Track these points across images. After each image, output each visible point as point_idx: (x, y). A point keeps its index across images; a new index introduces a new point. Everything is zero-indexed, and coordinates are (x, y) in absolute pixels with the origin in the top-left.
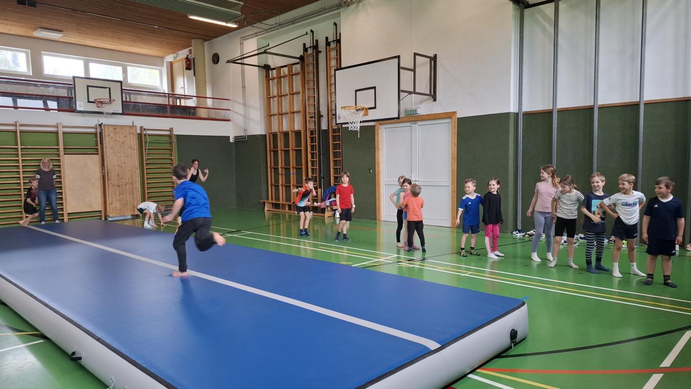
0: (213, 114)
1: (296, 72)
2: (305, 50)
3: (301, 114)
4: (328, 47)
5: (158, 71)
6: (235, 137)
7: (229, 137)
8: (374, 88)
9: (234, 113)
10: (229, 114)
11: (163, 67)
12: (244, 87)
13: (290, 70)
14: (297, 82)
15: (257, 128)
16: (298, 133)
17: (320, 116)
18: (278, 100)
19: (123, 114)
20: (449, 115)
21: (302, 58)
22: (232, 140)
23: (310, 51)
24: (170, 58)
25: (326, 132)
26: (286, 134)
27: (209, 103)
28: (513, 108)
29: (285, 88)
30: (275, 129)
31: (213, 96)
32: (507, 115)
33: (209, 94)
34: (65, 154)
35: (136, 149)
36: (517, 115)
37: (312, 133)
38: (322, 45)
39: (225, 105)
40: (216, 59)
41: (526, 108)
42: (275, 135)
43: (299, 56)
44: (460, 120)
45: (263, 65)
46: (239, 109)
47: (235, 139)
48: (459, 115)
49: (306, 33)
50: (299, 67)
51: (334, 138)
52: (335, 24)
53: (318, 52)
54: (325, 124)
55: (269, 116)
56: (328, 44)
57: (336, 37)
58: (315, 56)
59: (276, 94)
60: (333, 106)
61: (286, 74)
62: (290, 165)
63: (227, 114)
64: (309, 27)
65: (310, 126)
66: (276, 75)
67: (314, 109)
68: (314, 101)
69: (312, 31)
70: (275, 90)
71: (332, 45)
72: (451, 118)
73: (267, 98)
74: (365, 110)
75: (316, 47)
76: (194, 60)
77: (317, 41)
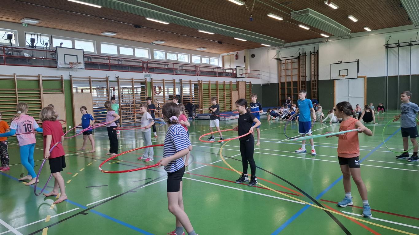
0: (250, 76)
2: (300, 55)
3: (297, 76)
8: (348, 70)
9: (262, 76)
10: (260, 76)
12: (269, 67)
14: (296, 65)
15: (274, 80)
16: (295, 83)
17: (306, 76)
18: (286, 71)
20: (364, 77)
21: (299, 58)
22: (261, 85)
23: (302, 55)
24: (225, 54)
25: (310, 82)
26: (289, 83)
27: (249, 72)
28: (385, 75)
29: (290, 67)
30: (283, 80)
31: (251, 69)
32: (384, 77)
34: (232, 91)
35: (244, 88)
36: (386, 77)
37: (302, 82)
38: (308, 54)
40: (253, 56)
41: (389, 75)
42: (283, 84)
43: (297, 56)
44: (367, 78)
45: (278, 59)
46: (267, 74)
47: (263, 85)
48: (367, 77)
49: (300, 49)
50: (296, 60)
51: (313, 84)
52: (314, 47)
53: (306, 55)
54: (308, 79)
55: (280, 76)
56: (311, 53)
57: (316, 51)
58: (304, 57)
59: (285, 69)
60: (313, 73)
61: (289, 62)
62: (291, 93)
63: (258, 76)
64: (301, 47)
65: (301, 80)
66: (285, 63)
67: (304, 74)
68: (304, 71)
69: (303, 49)
70: (283, 67)
71: (313, 54)
72: (364, 78)
73: (279, 71)
74: (343, 76)
75: (305, 54)
76: (245, 56)
77: (306, 52)
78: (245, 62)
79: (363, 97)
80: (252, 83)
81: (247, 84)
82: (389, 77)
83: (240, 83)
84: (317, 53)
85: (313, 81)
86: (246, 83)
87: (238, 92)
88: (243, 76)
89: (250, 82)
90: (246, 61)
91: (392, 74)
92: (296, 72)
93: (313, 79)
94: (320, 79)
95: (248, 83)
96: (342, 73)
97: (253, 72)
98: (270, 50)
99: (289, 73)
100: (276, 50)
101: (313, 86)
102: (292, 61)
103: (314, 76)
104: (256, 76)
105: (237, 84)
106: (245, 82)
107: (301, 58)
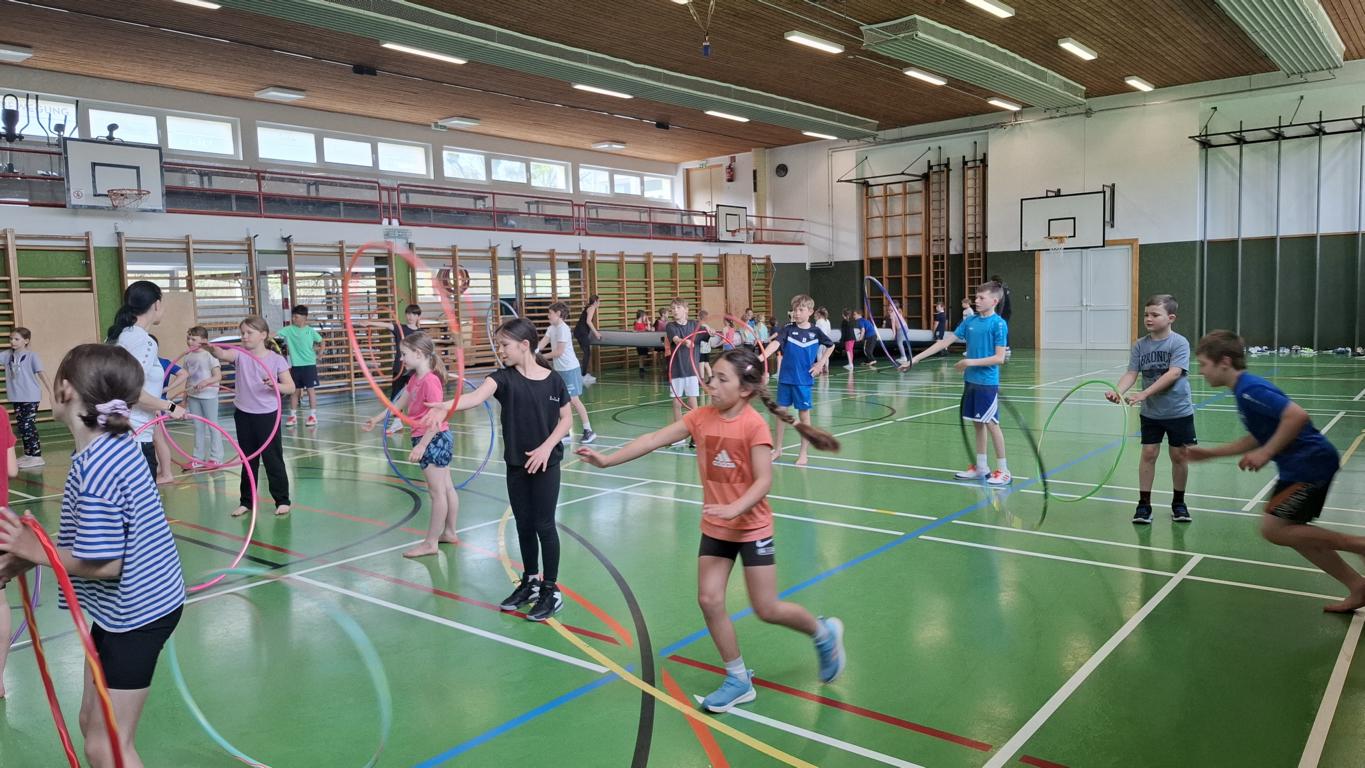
0: (774, 237)
1: (912, 190)
2: (930, 167)
3: (922, 237)
4: (964, 166)
5: (668, 181)
6: (813, 263)
7: (805, 264)
8: (1074, 219)
9: (812, 236)
10: (804, 238)
11: (676, 174)
12: (831, 206)
14: (918, 203)
15: (850, 252)
16: (914, 261)
17: (949, 239)
18: (883, 221)
19: (745, 242)
20: (1131, 242)
21: (926, 177)
22: (808, 268)
23: (935, 169)
24: (693, 164)
25: (960, 257)
26: (895, 261)
27: (769, 223)
28: (1198, 237)
29: (897, 207)
30: (877, 252)
31: (773, 213)
32: (1195, 242)
33: (769, 213)
34: (704, 286)
35: (746, 279)
36: (1202, 242)
37: (936, 258)
38: (955, 165)
40: (782, 170)
41: (1210, 237)
42: (876, 263)
43: (921, 173)
44: (1141, 246)
45: (860, 181)
46: (825, 232)
47: (813, 266)
48: (1140, 243)
49: (929, 149)
50: (919, 186)
51: (971, 264)
52: (975, 143)
53: (949, 170)
54: (955, 248)
55: (866, 239)
56: (965, 163)
57: (979, 157)
58: (944, 175)
59: (882, 214)
60: (970, 229)
61: (896, 192)
62: (902, 296)
63: (799, 237)
64: (934, 143)
65: (934, 250)
66: (882, 193)
67: (944, 231)
68: (944, 222)
69: (940, 148)
70: (877, 209)
71: (970, 164)
72: (1132, 245)
73: (866, 219)
74: (1061, 239)
75: (947, 165)
76: (755, 172)
77: (948, 159)
78: (755, 190)
79: (1129, 307)
80: (774, 260)
81: (754, 264)
82: (1210, 242)
83: (730, 261)
84: (984, 161)
85: (971, 256)
86: (753, 261)
87: (722, 289)
88: (739, 237)
89: (768, 258)
90: (758, 189)
91: (1220, 232)
92: (916, 225)
93: (970, 248)
94: (990, 249)
95: (757, 261)
96: (1059, 229)
97: (780, 224)
98: (835, 150)
99: (896, 227)
100: (854, 151)
101: (971, 273)
102: (905, 188)
103: (975, 238)
104: (790, 237)
105: (722, 264)
106: (749, 257)
107: (934, 178)
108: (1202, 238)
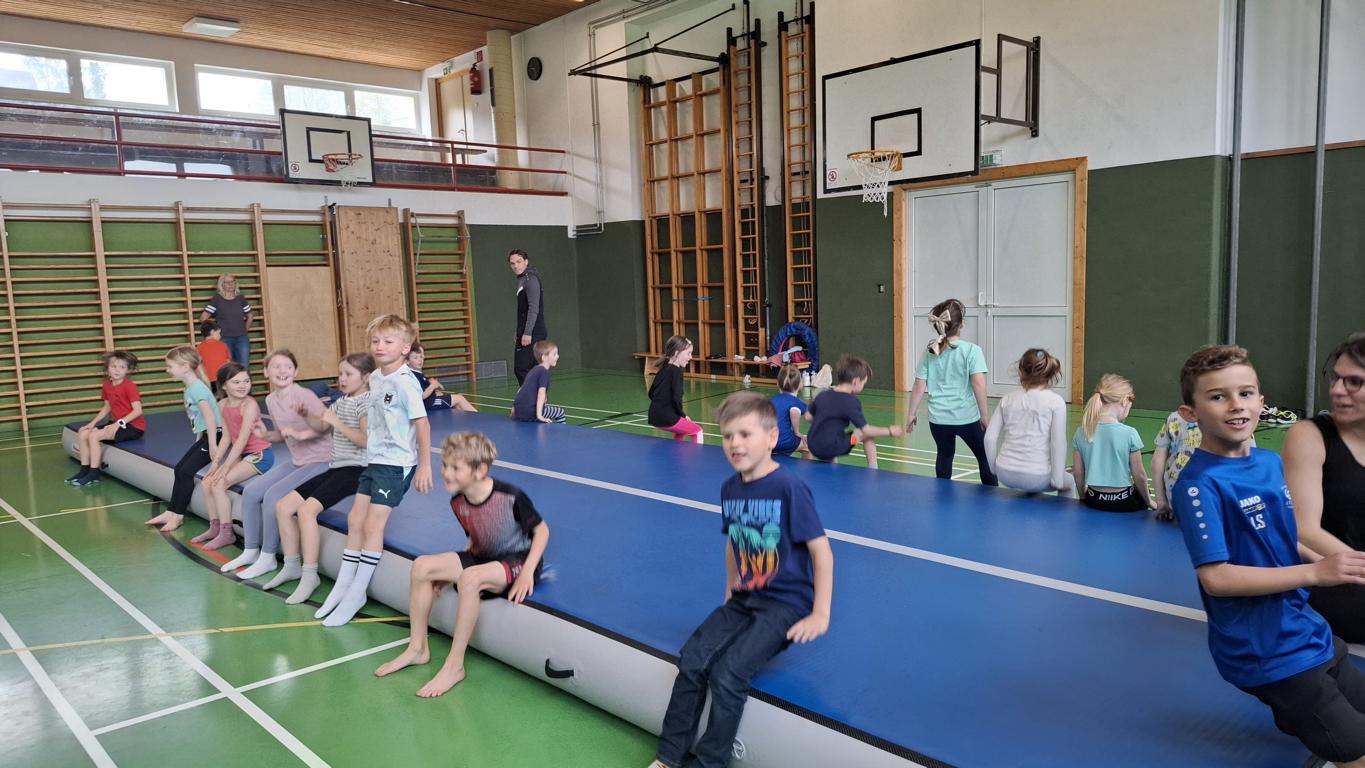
0: (530, 182)
1: (711, 89)
2: (732, 41)
3: (722, 176)
4: (783, 33)
5: (410, 99)
6: (578, 227)
7: (566, 227)
8: (918, 111)
9: (575, 179)
10: (564, 182)
11: (420, 89)
12: (596, 125)
13: (697, 86)
14: (714, 110)
15: (625, 208)
16: (714, 217)
17: (763, 178)
18: (671, 149)
19: (373, 184)
20: (1070, 166)
21: (724, 60)
22: (571, 234)
23: (741, 44)
25: (778, 210)
26: (688, 219)
27: (522, 159)
28: (1220, 147)
29: (687, 123)
30: (663, 205)
31: (529, 143)
32: (1212, 158)
33: (521, 142)
34: (268, 266)
35: (397, 254)
36: (1229, 160)
37: (745, 213)
38: (769, 31)
39: (555, 162)
40: (535, 69)
41: (1247, 147)
42: (662, 222)
43: (717, 55)
44: (1094, 175)
45: (638, 78)
47: (578, 231)
48: (1092, 165)
49: (732, 7)
50: (717, 79)
51: (797, 223)
53: (759, 44)
54: (771, 195)
55: (650, 182)
56: (783, 26)
57: (803, 11)
58: (753, 55)
59: (668, 135)
60: (792, 156)
61: (687, 94)
62: (696, 282)
63: (562, 182)
65: (740, 200)
66: (667, 98)
67: (754, 163)
68: (753, 146)
70: (662, 126)
71: (793, 29)
72: (1073, 171)
73: (647, 147)
75: (757, 34)
77: (759, 23)
78: (493, 104)
79: (1067, 311)
80: (469, 220)
81: (414, 226)
82: (1249, 159)
83: (343, 221)
85: (796, 207)
86: (413, 220)
87: (326, 273)
89: (460, 215)
90: (498, 99)
93: (793, 192)
94: (821, 194)
96: (891, 138)
98: (601, 24)
99: (689, 159)
100: (623, 23)
102: (700, 85)
103: (801, 172)
105: (328, 226)
106: (412, 214)
107: (738, 62)
108: (1229, 152)
